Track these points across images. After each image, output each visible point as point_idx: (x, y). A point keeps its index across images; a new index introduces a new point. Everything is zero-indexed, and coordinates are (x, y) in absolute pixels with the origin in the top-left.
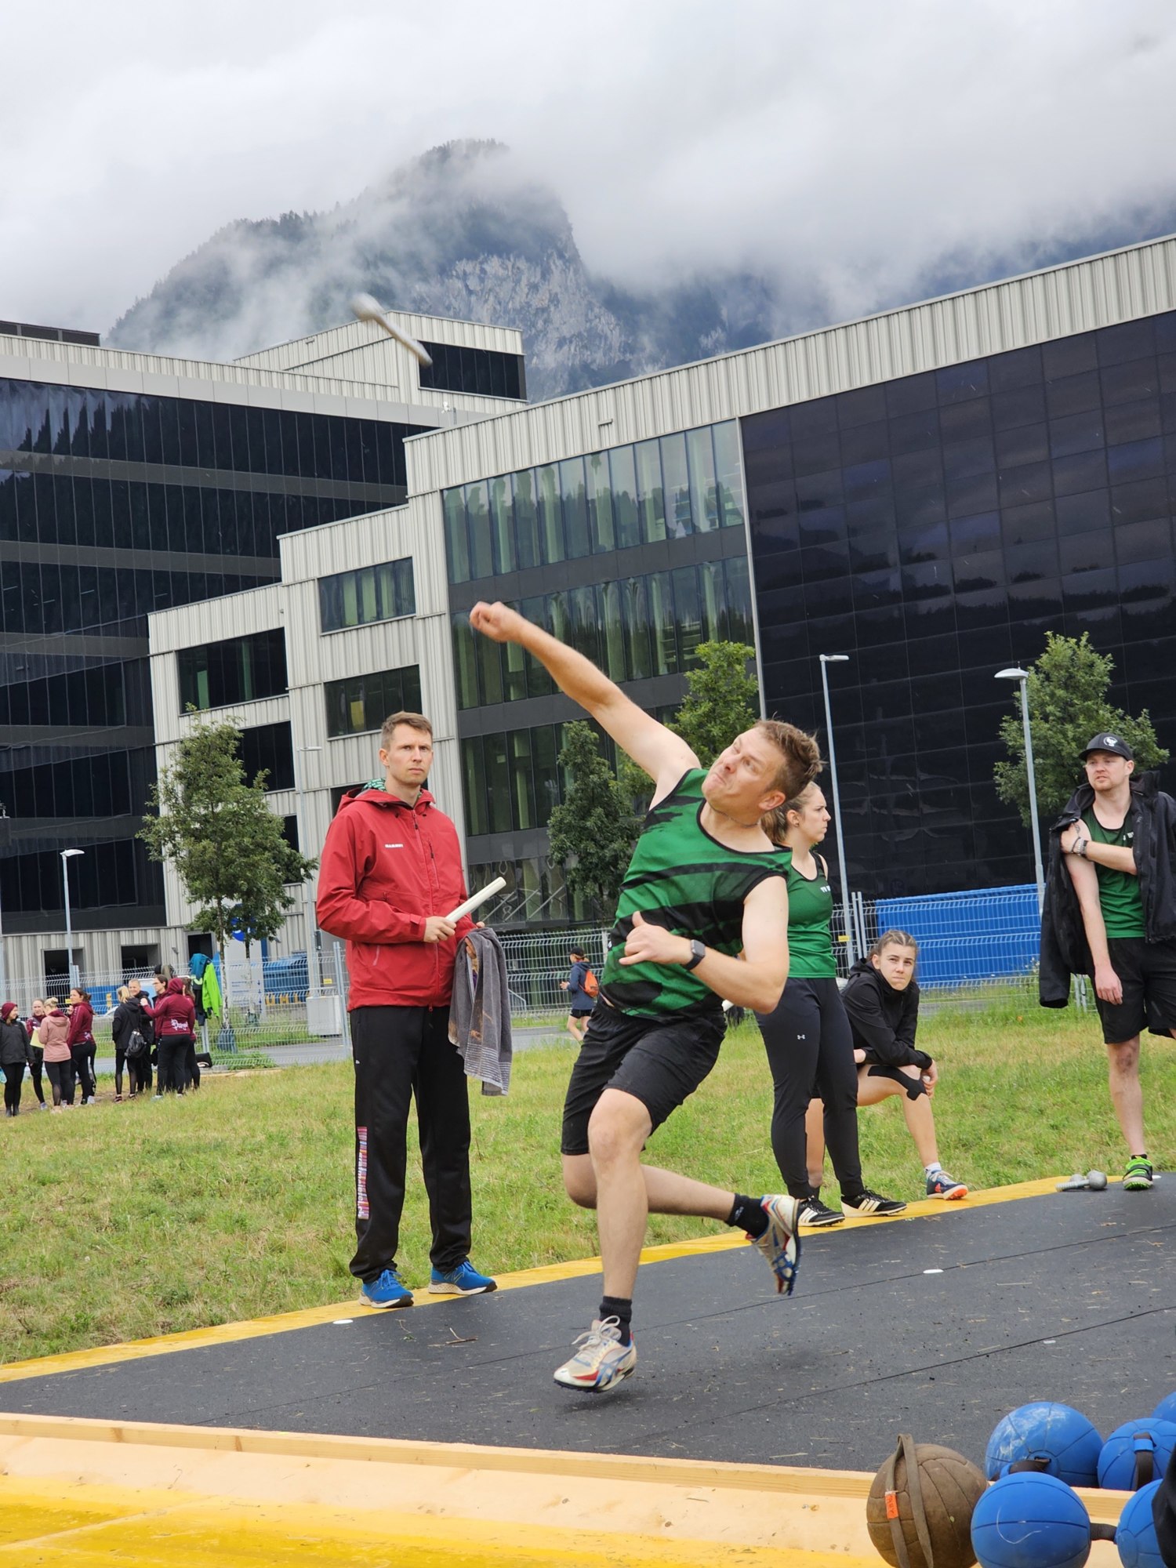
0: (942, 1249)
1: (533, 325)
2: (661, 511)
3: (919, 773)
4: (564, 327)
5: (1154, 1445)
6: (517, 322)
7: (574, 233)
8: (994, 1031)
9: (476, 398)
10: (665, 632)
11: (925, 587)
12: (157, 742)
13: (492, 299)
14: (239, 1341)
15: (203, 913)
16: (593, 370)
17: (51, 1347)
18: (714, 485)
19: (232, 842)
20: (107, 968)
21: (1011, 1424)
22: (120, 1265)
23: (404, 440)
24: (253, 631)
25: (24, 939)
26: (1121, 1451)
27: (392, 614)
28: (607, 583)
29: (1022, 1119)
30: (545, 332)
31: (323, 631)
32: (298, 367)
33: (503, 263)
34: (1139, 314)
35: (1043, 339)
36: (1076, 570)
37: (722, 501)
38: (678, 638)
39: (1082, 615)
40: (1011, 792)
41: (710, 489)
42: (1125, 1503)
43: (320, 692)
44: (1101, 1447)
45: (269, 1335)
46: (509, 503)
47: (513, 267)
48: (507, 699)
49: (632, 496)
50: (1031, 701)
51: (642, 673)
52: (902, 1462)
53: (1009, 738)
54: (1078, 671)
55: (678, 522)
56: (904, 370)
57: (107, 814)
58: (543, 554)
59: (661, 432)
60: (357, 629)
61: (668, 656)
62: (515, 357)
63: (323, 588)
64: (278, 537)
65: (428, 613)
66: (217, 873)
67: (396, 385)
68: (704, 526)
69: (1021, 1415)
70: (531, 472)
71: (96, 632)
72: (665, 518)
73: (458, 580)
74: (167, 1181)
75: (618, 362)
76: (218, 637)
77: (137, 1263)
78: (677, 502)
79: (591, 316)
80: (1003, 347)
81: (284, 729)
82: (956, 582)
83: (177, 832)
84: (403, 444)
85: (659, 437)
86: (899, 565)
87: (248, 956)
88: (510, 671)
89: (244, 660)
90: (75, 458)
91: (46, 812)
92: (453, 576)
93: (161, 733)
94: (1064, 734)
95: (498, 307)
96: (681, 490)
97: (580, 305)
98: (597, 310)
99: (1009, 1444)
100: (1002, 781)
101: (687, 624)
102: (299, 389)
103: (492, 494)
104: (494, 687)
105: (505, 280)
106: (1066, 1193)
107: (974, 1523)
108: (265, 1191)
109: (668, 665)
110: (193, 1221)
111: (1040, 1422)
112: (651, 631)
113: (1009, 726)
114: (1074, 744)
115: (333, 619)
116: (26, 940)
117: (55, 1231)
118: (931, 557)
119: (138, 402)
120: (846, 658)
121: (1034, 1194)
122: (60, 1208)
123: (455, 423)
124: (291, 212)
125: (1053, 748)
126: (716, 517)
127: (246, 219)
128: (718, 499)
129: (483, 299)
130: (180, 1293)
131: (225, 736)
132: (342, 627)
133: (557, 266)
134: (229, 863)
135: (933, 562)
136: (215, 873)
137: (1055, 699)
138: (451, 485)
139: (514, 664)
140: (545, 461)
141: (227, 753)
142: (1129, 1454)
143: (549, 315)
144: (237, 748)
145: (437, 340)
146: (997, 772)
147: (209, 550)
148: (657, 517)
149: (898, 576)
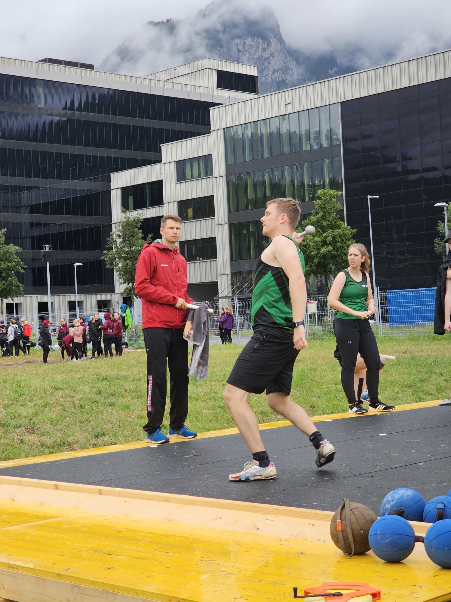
0: (388, 426)
1: (263, 64)
2: (308, 139)
3: (406, 242)
4: (275, 65)
5: (445, 506)
6: (257, 63)
8: (428, 343)
9: (239, 93)
10: (308, 185)
11: (411, 170)
12: (113, 222)
13: (248, 54)
14: (113, 452)
15: (127, 289)
16: (286, 82)
17: (49, 452)
18: (329, 129)
20: (92, 308)
21: (391, 496)
22: (81, 422)
23: (210, 108)
24: (150, 181)
25: (61, 297)
26: (432, 508)
27: (204, 176)
28: (287, 166)
29: (434, 377)
30: (268, 67)
31: (177, 182)
32: (170, 79)
33: (252, 40)
37: (332, 135)
38: (313, 188)
40: (441, 250)
41: (327, 130)
42: (429, 528)
43: (176, 204)
44: (425, 506)
45: (125, 450)
46: (250, 135)
47: (256, 41)
48: (247, 209)
49: (298, 132)
50: (449, 215)
52: (344, 509)
53: (440, 229)
55: (314, 143)
56: (406, 84)
57: (94, 250)
58: (263, 154)
59: (309, 108)
60: (191, 181)
61: (309, 195)
62: (255, 76)
63: (178, 165)
64: (161, 145)
65: (218, 175)
67: (208, 87)
68: (325, 144)
69: (395, 493)
70: (259, 122)
71: (90, 180)
72: (310, 141)
73: (229, 163)
74: (103, 390)
75: (296, 79)
76: (137, 183)
77: (87, 420)
78: (314, 135)
79: (286, 61)
82: (423, 168)
83: (117, 257)
84: (210, 110)
85: (308, 109)
86: (401, 161)
88: (249, 198)
89: (147, 192)
90: (84, 113)
91: (70, 249)
92: (228, 161)
93: (114, 219)
95: (250, 57)
96: (316, 130)
97: (282, 56)
98: (288, 59)
99: (389, 503)
100: (437, 246)
101: (317, 183)
102: (170, 88)
103: (243, 130)
104: (242, 204)
105: (253, 46)
106: (441, 406)
107: (370, 534)
109: (309, 198)
110: (111, 406)
111: (402, 496)
112: (303, 185)
113: (440, 225)
115: (181, 177)
116: (62, 297)
117: (58, 408)
118: (414, 158)
119: (108, 92)
120: (378, 197)
121: (429, 406)
122: (62, 399)
123: (230, 102)
124: (171, 19)
126: (330, 141)
127: (153, 21)
129: (244, 54)
130: (101, 433)
131: (136, 221)
132: (185, 180)
133: (273, 41)
135: (414, 160)
136: (131, 273)
138: (228, 127)
139: (251, 196)
140: (264, 118)
141: (137, 227)
142: (435, 509)
143: (270, 61)
144: (141, 225)
145: (224, 70)
146: (435, 242)
147: (134, 150)
148: (307, 141)
149: (401, 165)
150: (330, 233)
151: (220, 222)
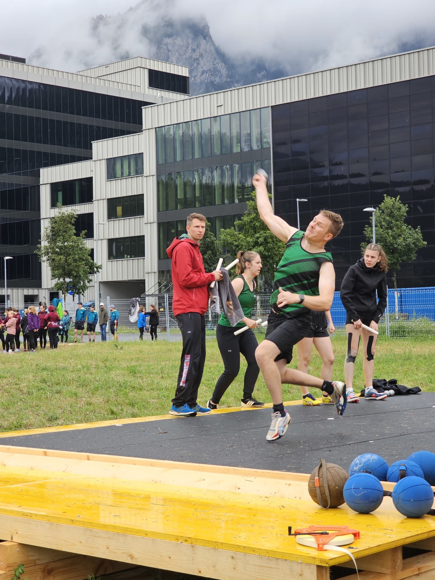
0: (334, 412)
1: (192, 65)
2: (239, 141)
4: (204, 66)
5: (406, 469)
6: (186, 63)
7: (210, 30)
9: (170, 93)
10: (238, 186)
11: (338, 175)
12: (41, 218)
13: (177, 54)
15: (57, 284)
16: (215, 84)
18: (260, 132)
19: (71, 257)
20: (19, 302)
21: (358, 459)
22: (31, 406)
23: (142, 107)
24: (80, 178)
26: (395, 470)
27: (134, 174)
28: (217, 167)
30: (197, 68)
31: (107, 179)
32: (102, 76)
33: (182, 40)
34: (426, 75)
35: (389, 82)
36: (396, 172)
37: (262, 139)
38: (243, 189)
39: (397, 189)
41: (258, 133)
42: (394, 485)
43: (105, 202)
44: (388, 469)
46: (181, 134)
47: (186, 42)
48: (176, 208)
49: (228, 134)
50: (376, 220)
51: (229, 201)
52: (321, 468)
53: (367, 234)
54: (395, 210)
55: (245, 145)
56: (335, 91)
57: (21, 244)
58: (193, 154)
59: (241, 110)
60: (121, 179)
61: (238, 196)
62: (186, 77)
63: (108, 162)
64: (92, 142)
65: (148, 174)
66: (65, 268)
67: (140, 85)
68: (255, 147)
69: (362, 457)
70: (190, 123)
71: (19, 174)
72: (240, 143)
73: (160, 163)
74: (46, 379)
75: (225, 81)
76: (67, 179)
77: (38, 406)
78: (245, 137)
79: (215, 63)
80: (373, 84)
81: (91, 215)
82: (350, 174)
83: (50, 252)
84: (142, 109)
85: (240, 112)
86: (328, 166)
87: (74, 300)
88: (178, 198)
89: (77, 188)
90: (14, 106)
92: (159, 161)
93: (43, 215)
94: (388, 234)
95: (179, 57)
96: (247, 133)
97: (211, 58)
98: (217, 61)
99: (357, 466)
101: (246, 184)
102: (102, 85)
103: (175, 130)
104: (172, 204)
105: (182, 46)
107: (344, 489)
108: (84, 384)
109: (238, 199)
110: (57, 393)
111: (368, 460)
112: (233, 186)
113: (367, 229)
114: (391, 238)
115: (111, 175)
117: (6, 394)
118: (341, 164)
119: (39, 86)
120: (306, 200)
122: (7, 386)
123: (162, 102)
124: (101, 15)
125: (383, 238)
126: (260, 144)
128: (261, 137)
129: (174, 54)
131: (71, 216)
132: (115, 178)
133: (203, 43)
134: (69, 265)
135: (341, 166)
136: (64, 269)
137: (385, 220)
138: (159, 126)
139: (180, 195)
140: (196, 119)
141: (71, 223)
142: (398, 471)
143: (199, 62)
144: (75, 222)
145: (156, 69)
146: (362, 246)
147: (65, 145)
148: (237, 143)
149: (328, 170)
150: (262, 234)
151: (149, 221)
